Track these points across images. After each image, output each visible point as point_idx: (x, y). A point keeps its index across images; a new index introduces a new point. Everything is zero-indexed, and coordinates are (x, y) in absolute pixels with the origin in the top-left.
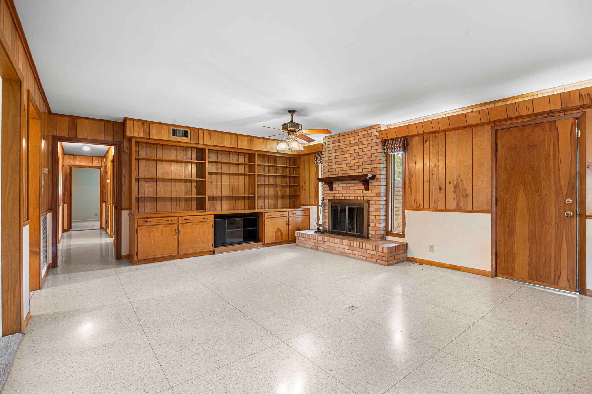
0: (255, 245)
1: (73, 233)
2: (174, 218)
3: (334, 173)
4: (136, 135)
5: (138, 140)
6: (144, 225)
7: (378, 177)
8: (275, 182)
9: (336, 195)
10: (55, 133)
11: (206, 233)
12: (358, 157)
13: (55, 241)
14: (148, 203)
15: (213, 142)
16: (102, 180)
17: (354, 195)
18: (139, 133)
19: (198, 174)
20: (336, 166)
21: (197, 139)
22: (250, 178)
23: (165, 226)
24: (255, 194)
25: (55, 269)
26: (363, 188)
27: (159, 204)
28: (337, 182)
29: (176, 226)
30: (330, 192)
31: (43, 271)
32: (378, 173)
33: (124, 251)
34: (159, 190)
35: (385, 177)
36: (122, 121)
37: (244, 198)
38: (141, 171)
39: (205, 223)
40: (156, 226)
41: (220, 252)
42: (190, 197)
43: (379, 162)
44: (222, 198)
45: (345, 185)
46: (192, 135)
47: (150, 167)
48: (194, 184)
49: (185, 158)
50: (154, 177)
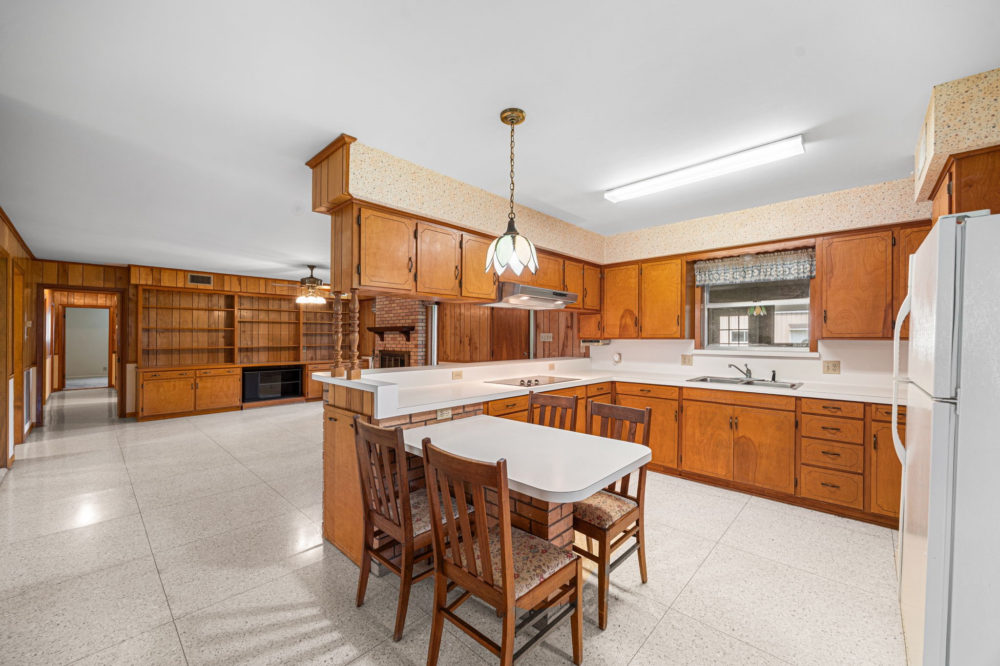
0: (295, 400)
1: (66, 392)
2: (191, 371)
3: (385, 322)
4: (143, 282)
5: (145, 287)
6: (152, 379)
7: (416, 328)
8: (321, 330)
9: (387, 346)
10: (40, 281)
11: (231, 387)
12: (403, 307)
13: (40, 398)
14: (161, 355)
15: (243, 288)
16: (111, 324)
17: (399, 346)
18: (146, 280)
19: (227, 322)
20: (387, 315)
21: (223, 285)
22: (296, 326)
23: (178, 380)
24: (299, 344)
25: (40, 428)
26: (405, 339)
27: (176, 356)
28: (387, 332)
29: (192, 380)
30: (381, 342)
31: (27, 427)
32: (416, 324)
33: (130, 409)
34: (175, 341)
35: (424, 328)
36: (127, 266)
37: (289, 348)
38: (151, 320)
39: (230, 376)
40: (166, 380)
41: (249, 408)
42: (216, 349)
43: (417, 313)
44: (258, 349)
45: (392, 336)
46: (215, 281)
47: (164, 316)
48: (221, 334)
49: (210, 305)
50: (169, 327)
